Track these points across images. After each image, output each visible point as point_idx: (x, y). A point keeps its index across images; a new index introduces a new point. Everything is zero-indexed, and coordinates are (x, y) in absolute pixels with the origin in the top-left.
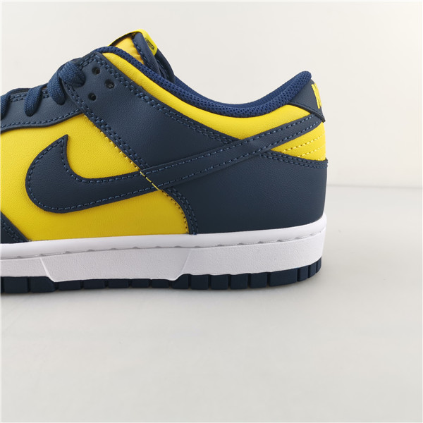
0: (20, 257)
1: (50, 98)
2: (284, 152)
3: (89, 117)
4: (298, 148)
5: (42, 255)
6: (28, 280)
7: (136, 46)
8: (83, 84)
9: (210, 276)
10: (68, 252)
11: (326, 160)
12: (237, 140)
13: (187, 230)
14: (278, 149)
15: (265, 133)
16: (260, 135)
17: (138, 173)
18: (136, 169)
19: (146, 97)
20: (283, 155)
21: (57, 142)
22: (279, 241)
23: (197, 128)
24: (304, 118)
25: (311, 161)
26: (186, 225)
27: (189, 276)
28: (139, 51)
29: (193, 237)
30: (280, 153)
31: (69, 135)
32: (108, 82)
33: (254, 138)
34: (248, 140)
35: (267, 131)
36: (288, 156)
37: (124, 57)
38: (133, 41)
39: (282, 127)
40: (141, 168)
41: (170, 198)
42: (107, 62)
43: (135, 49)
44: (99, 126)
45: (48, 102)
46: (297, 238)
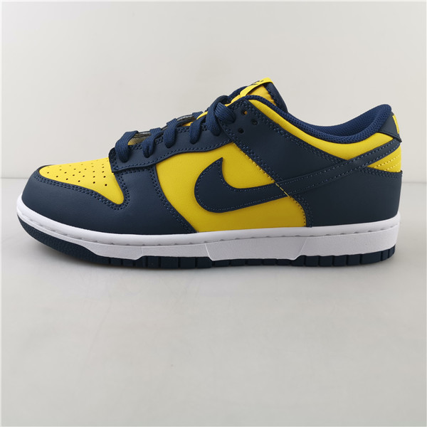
0: (191, 244)
1: (208, 131)
2: (376, 167)
3: (238, 145)
4: (385, 164)
5: (206, 242)
6: (196, 259)
7: (269, 93)
8: (233, 122)
9: (319, 257)
10: (222, 240)
11: (401, 171)
12: (344, 160)
13: (305, 224)
14: (371, 166)
15: (363, 155)
16: (360, 156)
17: (274, 184)
18: (273, 181)
19: (281, 131)
20: (375, 170)
21: (215, 163)
22: (370, 231)
23: (317, 153)
24: (390, 142)
25: (393, 173)
26: (305, 221)
27: (305, 256)
28: (272, 97)
29: (309, 229)
30: (373, 168)
31: (224, 158)
32: (254, 121)
33: (356, 158)
34: (352, 160)
35: (365, 153)
36: (378, 170)
37: (265, 103)
38: (267, 90)
39: (374, 150)
40: (276, 181)
41: (295, 202)
42: (253, 106)
43: (269, 95)
44: (245, 151)
45: (207, 134)
46: (382, 229)
